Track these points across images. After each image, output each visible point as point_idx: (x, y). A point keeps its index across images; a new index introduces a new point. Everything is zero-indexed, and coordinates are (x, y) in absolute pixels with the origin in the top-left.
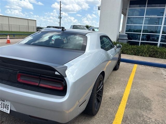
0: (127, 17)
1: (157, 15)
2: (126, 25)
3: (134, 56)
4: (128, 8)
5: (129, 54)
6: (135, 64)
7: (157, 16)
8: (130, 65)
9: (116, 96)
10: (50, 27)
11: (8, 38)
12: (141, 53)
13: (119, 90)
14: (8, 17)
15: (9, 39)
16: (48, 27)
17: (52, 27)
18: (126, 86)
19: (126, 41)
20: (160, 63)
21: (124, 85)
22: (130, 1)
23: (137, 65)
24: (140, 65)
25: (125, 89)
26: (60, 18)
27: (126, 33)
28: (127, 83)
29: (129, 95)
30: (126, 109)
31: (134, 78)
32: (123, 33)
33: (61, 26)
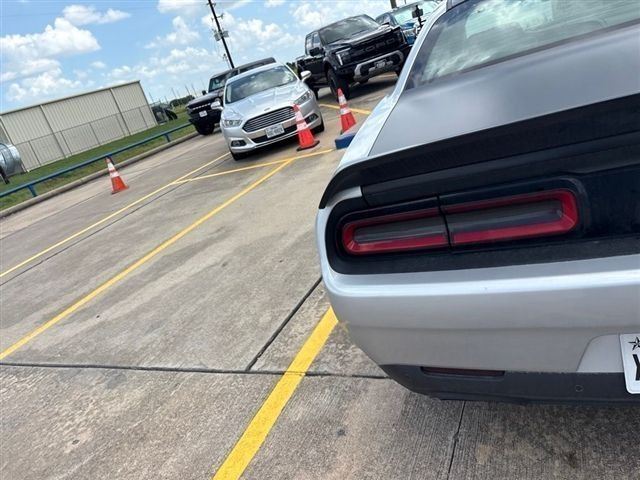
11: (112, 172)
26: (222, 35)
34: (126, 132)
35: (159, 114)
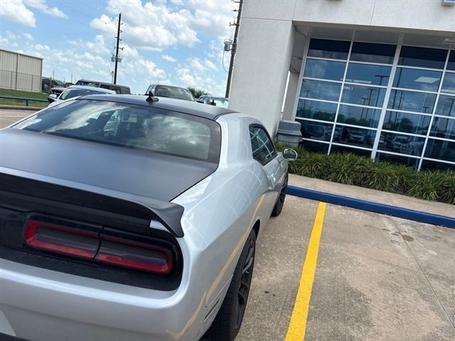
0: (301, 77)
1: (370, 82)
2: (297, 98)
3: (316, 180)
4: (305, 57)
5: (305, 175)
6: (321, 203)
7: (371, 84)
8: (307, 203)
9: (281, 287)
10: (86, 83)
12: (334, 174)
13: (287, 269)
16: (80, 83)
17: (93, 83)
18: (305, 258)
19: (296, 140)
20: (380, 202)
21: (300, 257)
22: (311, 39)
23: (325, 204)
24: (334, 205)
25: (301, 268)
26: (117, 60)
27: (296, 120)
28: (306, 252)
29: (315, 284)
30: (309, 322)
31: (321, 238)
32: (290, 120)
33: (117, 84)
34: (14, 86)
35: (46, 86)
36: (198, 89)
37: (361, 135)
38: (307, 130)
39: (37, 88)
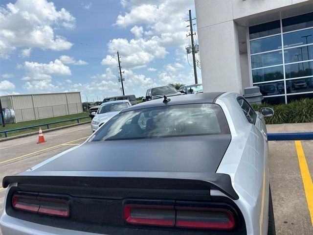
0: (249, 55)
2: (250, 70)
3: (284, 125)
4: (248, 41)
6: (296, 141)
8: (285, 144)
9: (295, 216)
10: (109, 99)
11: (40, 133)
12: (298, 117)
13: (293, 201)
14: (30, 97)
15: (42, 135)
16: (105, 101)
17: (112, 98)
18: (303, 188)
19: (259, 99)
21: (298, 187)
22: (249, 27)
23: (300, 141)
24: (307, 141)
25: (304, 197)
26: (122, 80)
27: (254, 85)
28: (303, 184)
32: (250, 86)
34: (67, 113)
35: (85, 107)
36: (175, 83)
37: (303, 82)
38: (264, 90)
39: (80, 111)
